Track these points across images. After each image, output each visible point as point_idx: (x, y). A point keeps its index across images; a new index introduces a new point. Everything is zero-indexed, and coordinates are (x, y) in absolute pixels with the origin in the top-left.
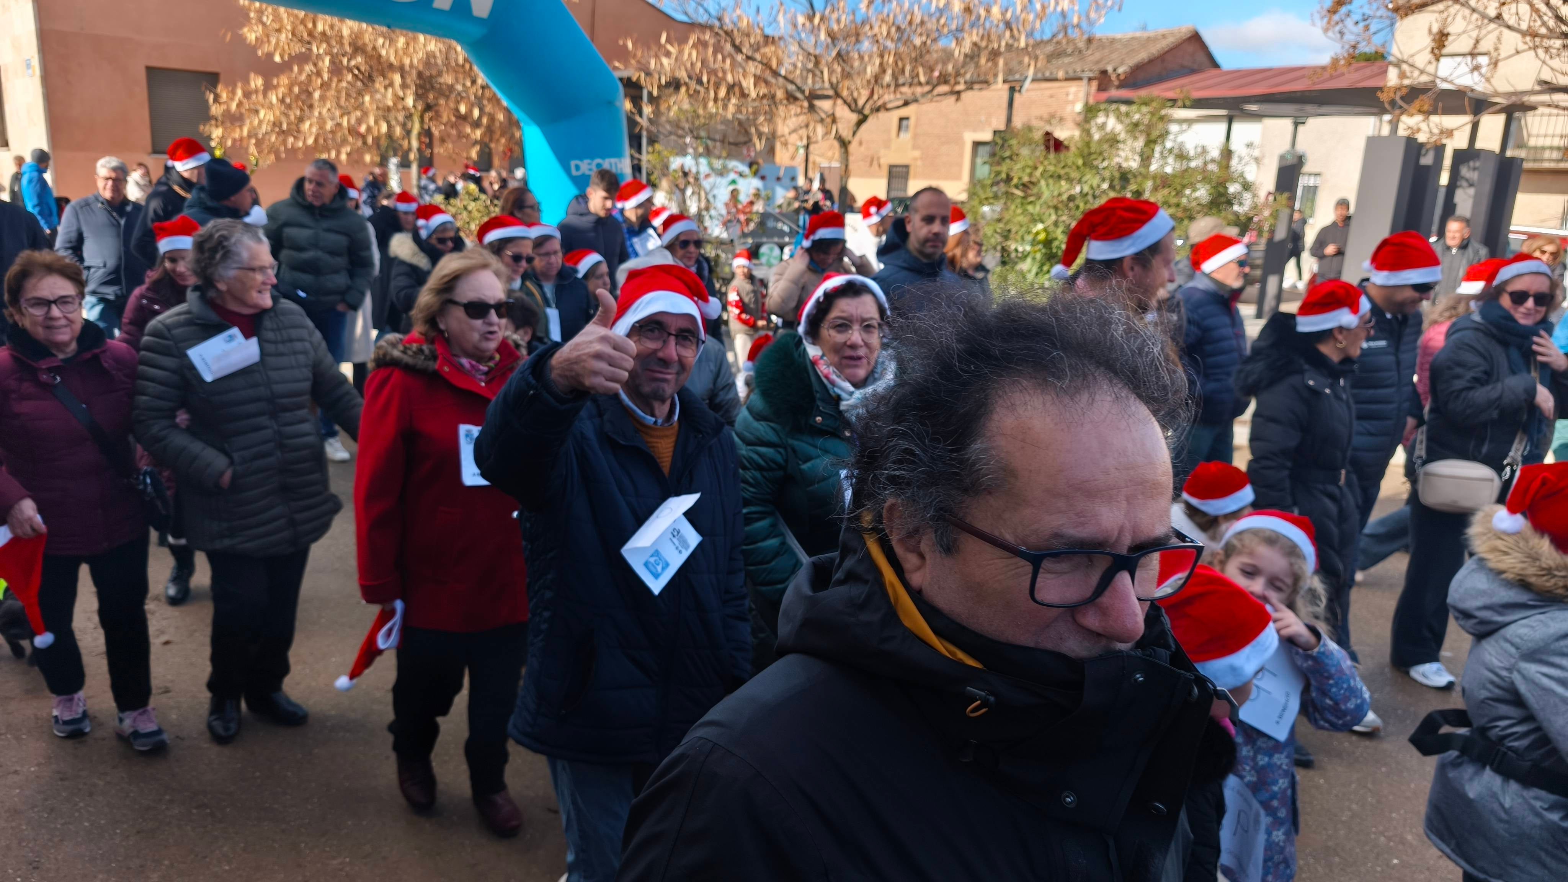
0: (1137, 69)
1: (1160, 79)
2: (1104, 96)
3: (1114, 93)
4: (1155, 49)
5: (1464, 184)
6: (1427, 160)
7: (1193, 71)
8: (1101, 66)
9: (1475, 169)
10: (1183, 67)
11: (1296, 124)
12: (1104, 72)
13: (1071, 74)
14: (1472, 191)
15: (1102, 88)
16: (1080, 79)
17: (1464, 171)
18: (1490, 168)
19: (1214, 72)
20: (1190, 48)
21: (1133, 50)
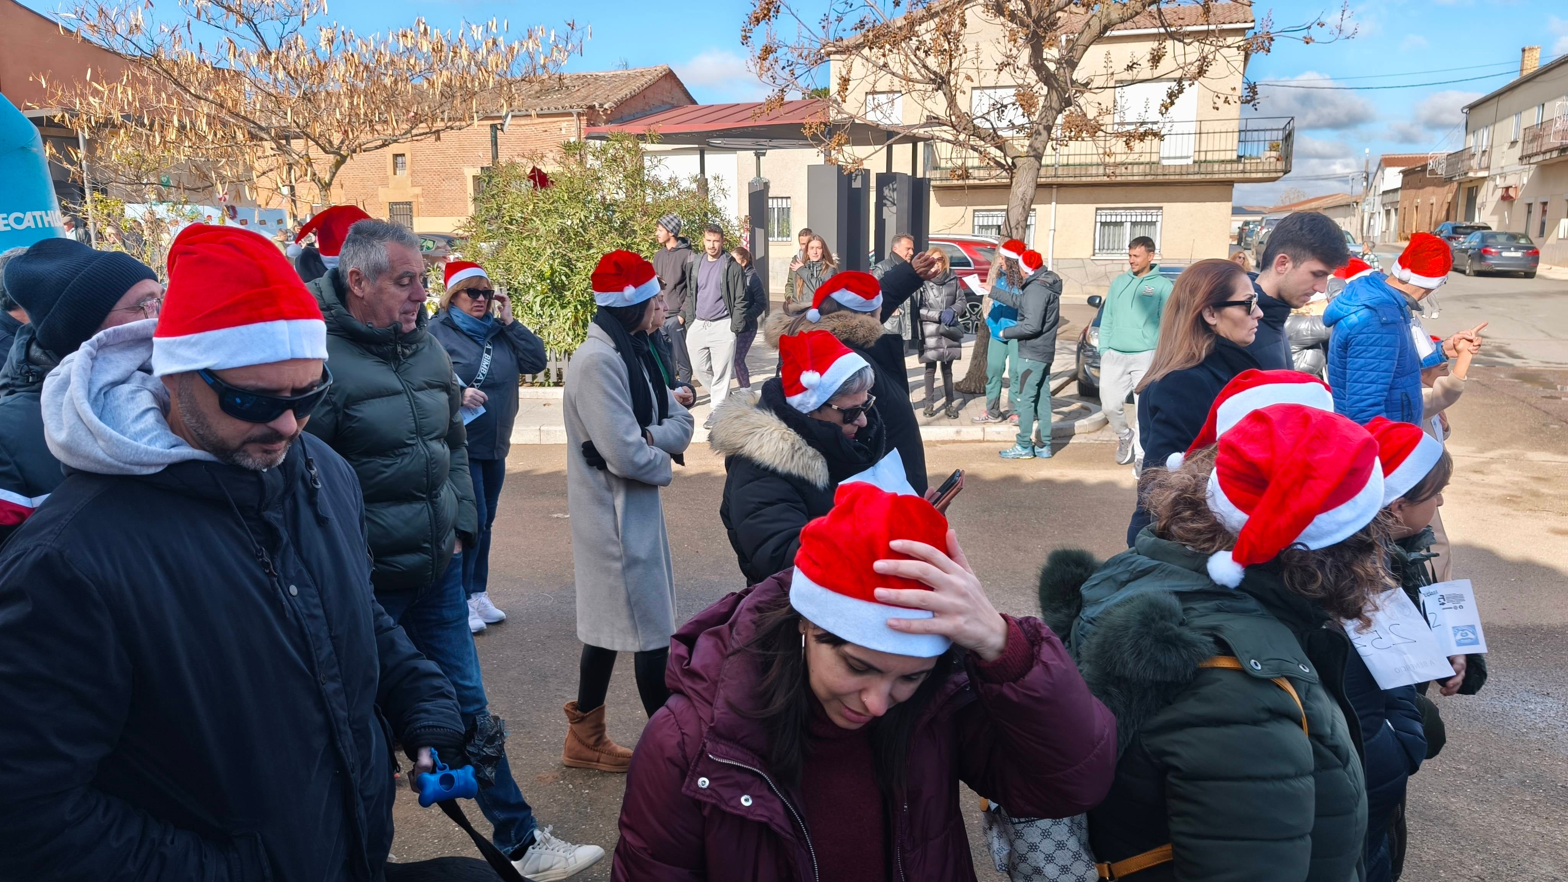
0: (621, 104)
1: (644, 114)
2: (595, 130)
3: (603, 128)
4: (635, 86)
5: (888, 203)
6: (857, 184)
7: (674, 107)
8: (588, 102)
9: (894, 190)
10: (664, 103)
11: (758, 156)
12: (592, 108)
13: (561, 110)
14: (894, 209)
15: (591, 123)
16: (570, 114)
17: (886, 192)
18: (906, 188)
19: (692, 107)
20: (667, 85)
21: (616, 87)
